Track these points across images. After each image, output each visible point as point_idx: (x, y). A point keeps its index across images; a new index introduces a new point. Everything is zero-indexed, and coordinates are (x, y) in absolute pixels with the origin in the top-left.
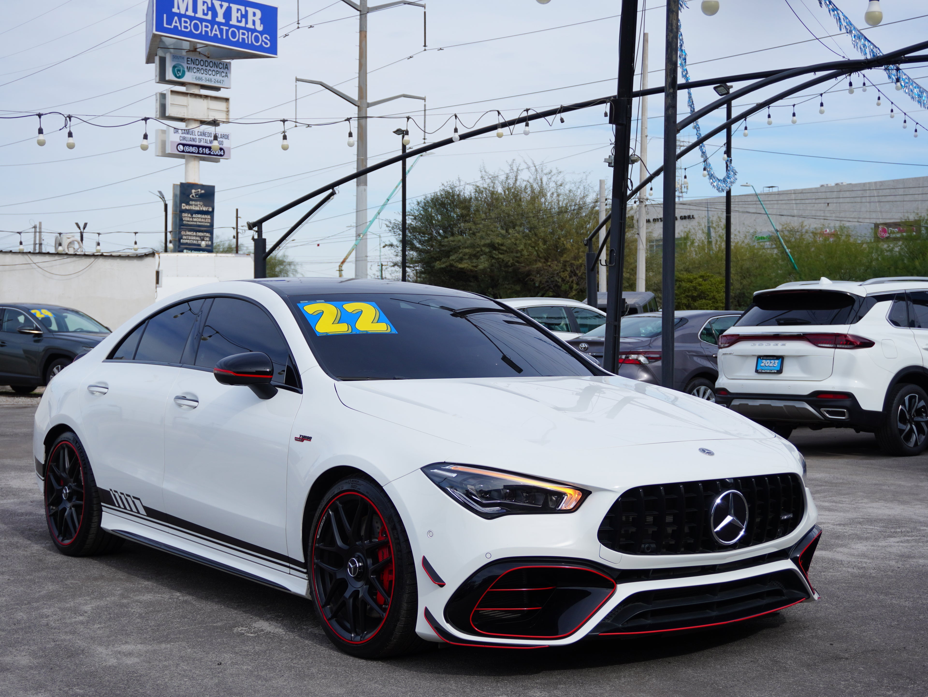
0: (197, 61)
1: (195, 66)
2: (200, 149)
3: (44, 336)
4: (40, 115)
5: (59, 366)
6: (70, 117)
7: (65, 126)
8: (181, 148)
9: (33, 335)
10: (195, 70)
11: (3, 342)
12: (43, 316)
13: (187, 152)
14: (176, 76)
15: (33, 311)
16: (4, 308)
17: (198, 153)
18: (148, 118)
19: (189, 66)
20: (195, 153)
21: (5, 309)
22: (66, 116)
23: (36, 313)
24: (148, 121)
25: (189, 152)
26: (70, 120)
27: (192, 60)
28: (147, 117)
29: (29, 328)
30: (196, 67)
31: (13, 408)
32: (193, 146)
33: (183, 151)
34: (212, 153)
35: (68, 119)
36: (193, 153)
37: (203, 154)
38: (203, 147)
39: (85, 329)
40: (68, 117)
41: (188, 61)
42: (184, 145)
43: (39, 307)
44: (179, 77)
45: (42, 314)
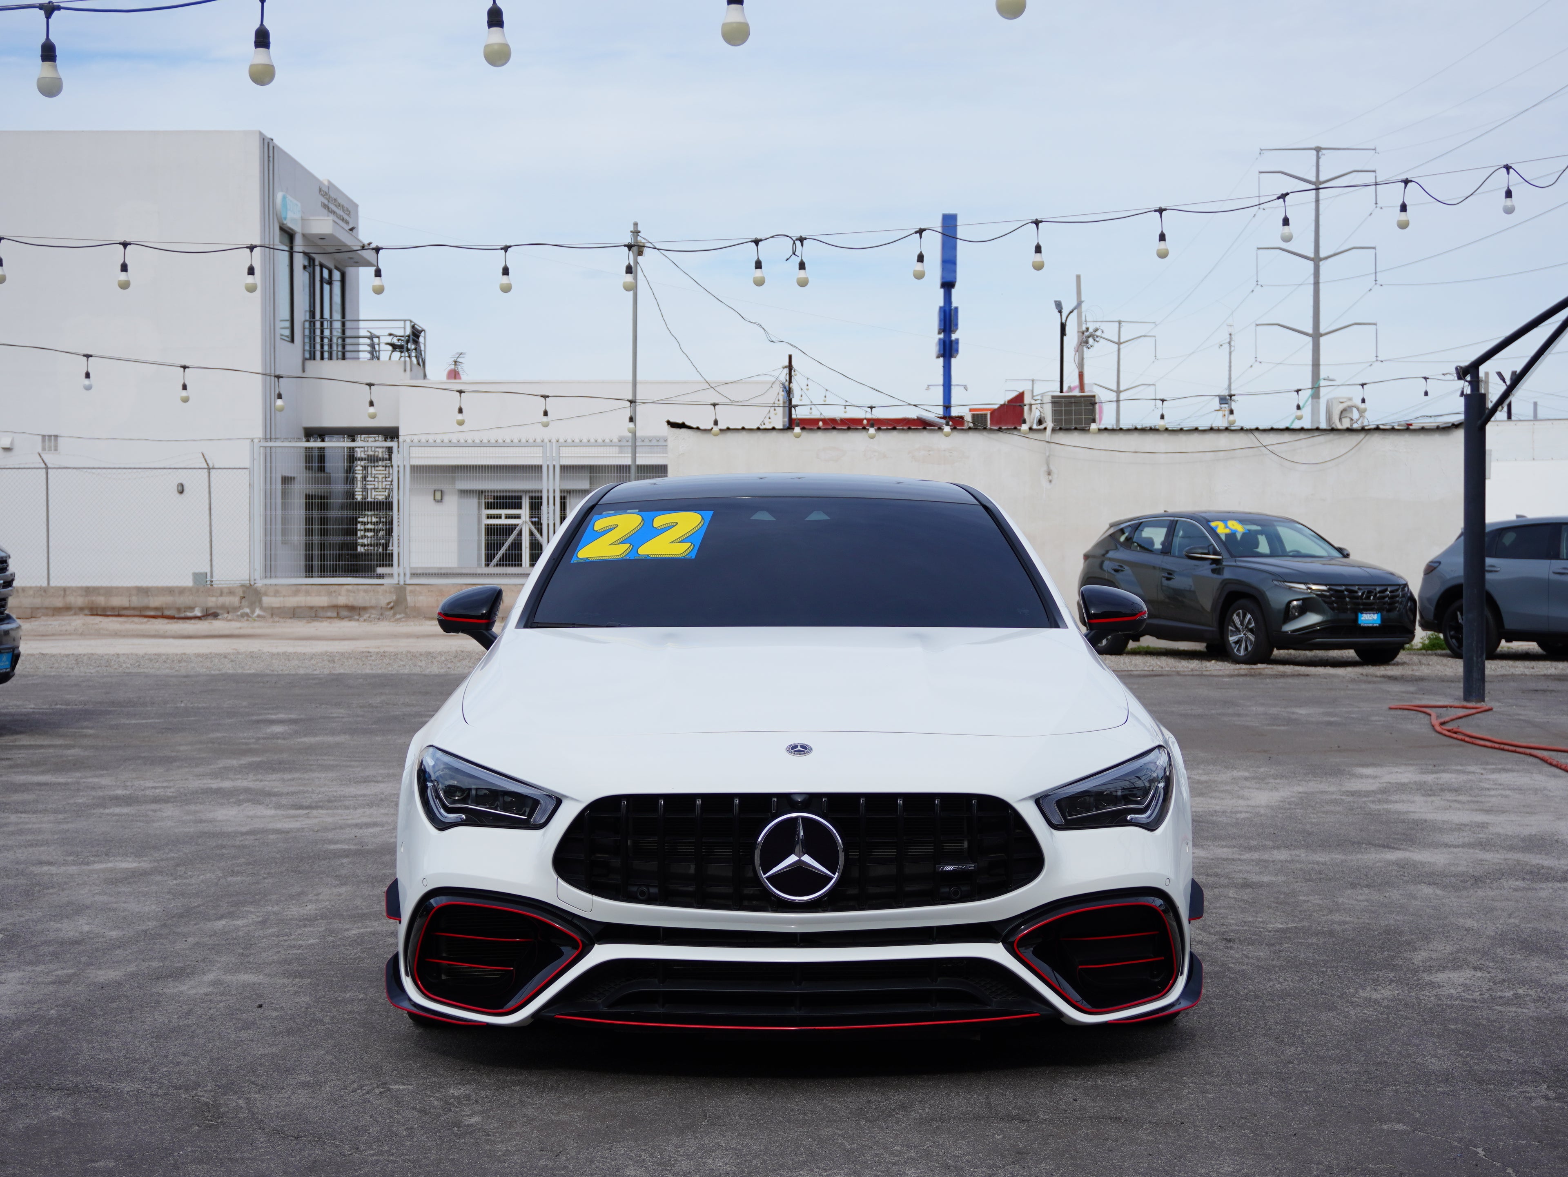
3: (1224, 563)
4: (757, 242)
5: (1241, 611)
6: (801, 240)
7: (794, 254)
9: (1210, 562)
11: (1169, 574)
12: (1227, 531)
15: (1213, 524)
16: (1176, 519)
18: (924, 230)
21: (1177, 521)
22: (794, 239)
23: (1217, 527)
24: (924, 233)
26: (802, 245)
28: (923, 227)
29: (1200, 551)
31: (1145, 676)
35: (798, 243)
39: (1304, 551)
40: (797, 240)
43: (1225, 518)
45: (1227, 527)
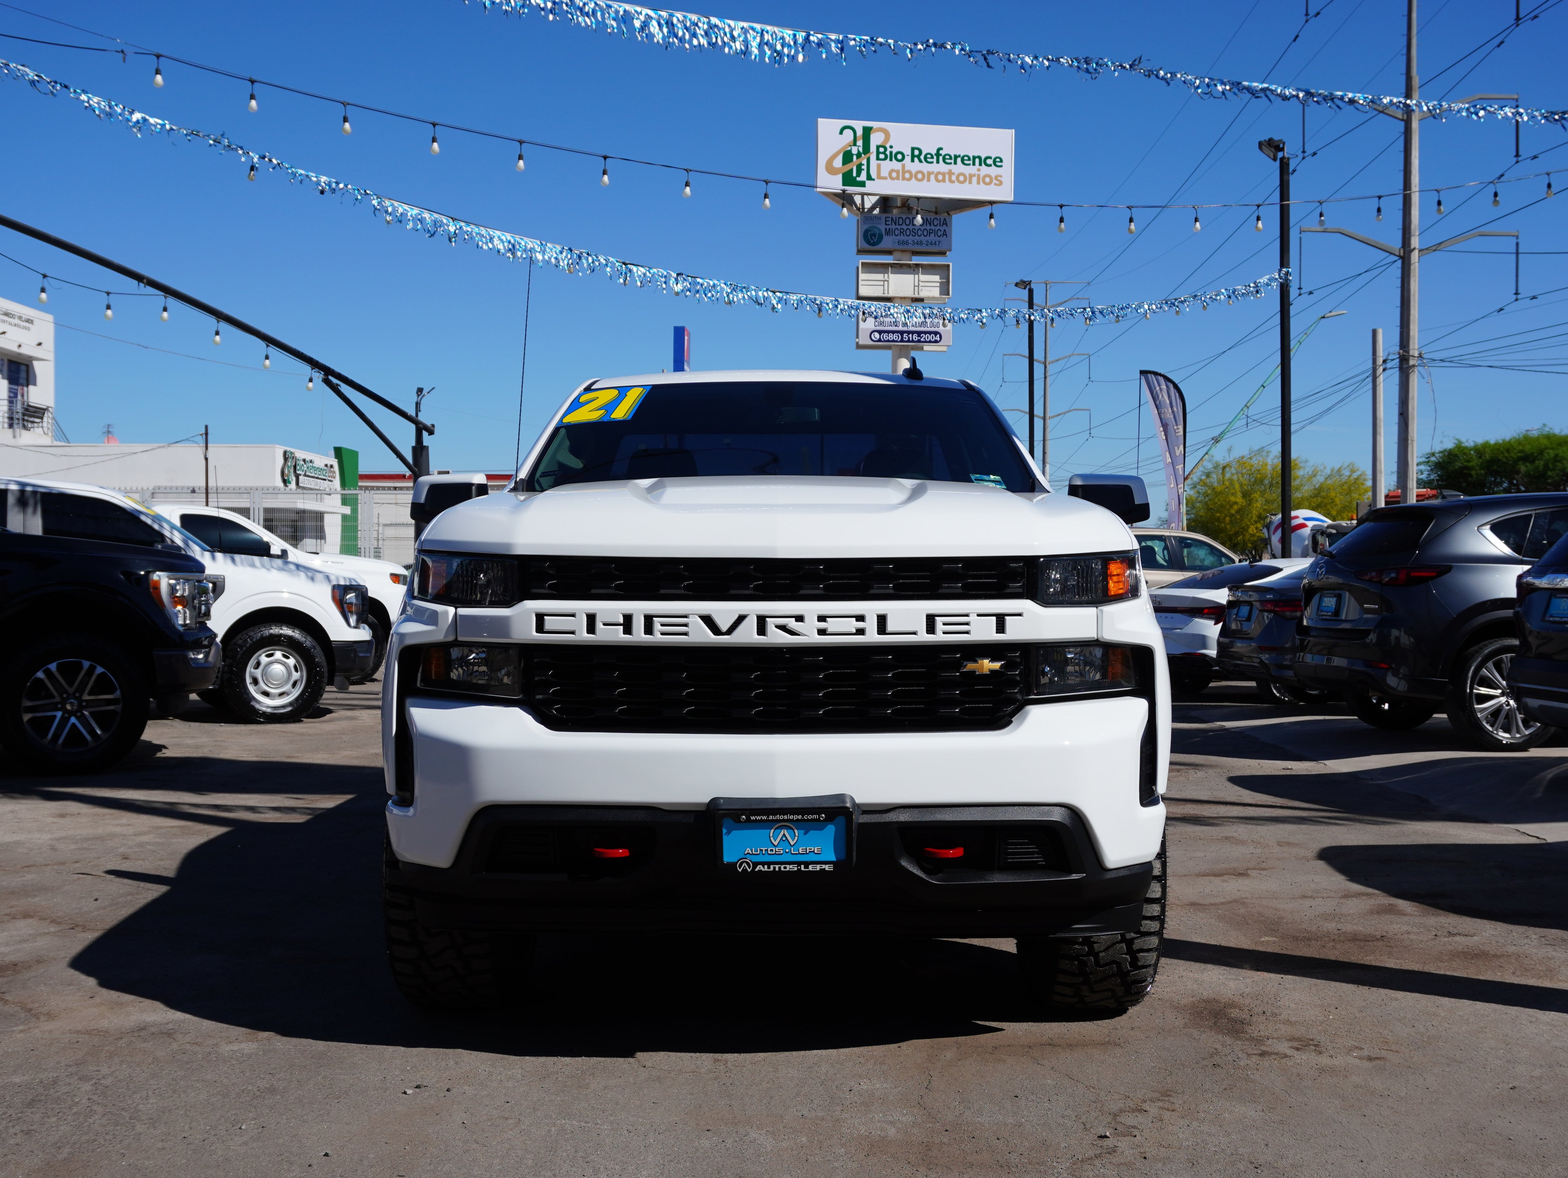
0: (901, 220)
1: (897, 227)
2: (905, 335)
8: (877, 335)
10: (897, 232)
13: (885, 341)
14: (869, 243)
17: (902, 341)
19: (888, 227)
20: (897, 341)
25: (888, 341)
27: (892, 219)
30: (899, 227)
32: (893, 332)
33: (880, 340)
34: (922, 340)
36: (893, 341)
37: (909, 341)
38: (909, 332)
41: (886, 221)
42: (880, 332)
44: (874, 244)
